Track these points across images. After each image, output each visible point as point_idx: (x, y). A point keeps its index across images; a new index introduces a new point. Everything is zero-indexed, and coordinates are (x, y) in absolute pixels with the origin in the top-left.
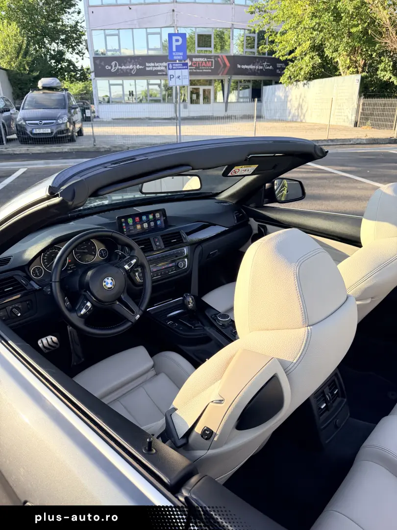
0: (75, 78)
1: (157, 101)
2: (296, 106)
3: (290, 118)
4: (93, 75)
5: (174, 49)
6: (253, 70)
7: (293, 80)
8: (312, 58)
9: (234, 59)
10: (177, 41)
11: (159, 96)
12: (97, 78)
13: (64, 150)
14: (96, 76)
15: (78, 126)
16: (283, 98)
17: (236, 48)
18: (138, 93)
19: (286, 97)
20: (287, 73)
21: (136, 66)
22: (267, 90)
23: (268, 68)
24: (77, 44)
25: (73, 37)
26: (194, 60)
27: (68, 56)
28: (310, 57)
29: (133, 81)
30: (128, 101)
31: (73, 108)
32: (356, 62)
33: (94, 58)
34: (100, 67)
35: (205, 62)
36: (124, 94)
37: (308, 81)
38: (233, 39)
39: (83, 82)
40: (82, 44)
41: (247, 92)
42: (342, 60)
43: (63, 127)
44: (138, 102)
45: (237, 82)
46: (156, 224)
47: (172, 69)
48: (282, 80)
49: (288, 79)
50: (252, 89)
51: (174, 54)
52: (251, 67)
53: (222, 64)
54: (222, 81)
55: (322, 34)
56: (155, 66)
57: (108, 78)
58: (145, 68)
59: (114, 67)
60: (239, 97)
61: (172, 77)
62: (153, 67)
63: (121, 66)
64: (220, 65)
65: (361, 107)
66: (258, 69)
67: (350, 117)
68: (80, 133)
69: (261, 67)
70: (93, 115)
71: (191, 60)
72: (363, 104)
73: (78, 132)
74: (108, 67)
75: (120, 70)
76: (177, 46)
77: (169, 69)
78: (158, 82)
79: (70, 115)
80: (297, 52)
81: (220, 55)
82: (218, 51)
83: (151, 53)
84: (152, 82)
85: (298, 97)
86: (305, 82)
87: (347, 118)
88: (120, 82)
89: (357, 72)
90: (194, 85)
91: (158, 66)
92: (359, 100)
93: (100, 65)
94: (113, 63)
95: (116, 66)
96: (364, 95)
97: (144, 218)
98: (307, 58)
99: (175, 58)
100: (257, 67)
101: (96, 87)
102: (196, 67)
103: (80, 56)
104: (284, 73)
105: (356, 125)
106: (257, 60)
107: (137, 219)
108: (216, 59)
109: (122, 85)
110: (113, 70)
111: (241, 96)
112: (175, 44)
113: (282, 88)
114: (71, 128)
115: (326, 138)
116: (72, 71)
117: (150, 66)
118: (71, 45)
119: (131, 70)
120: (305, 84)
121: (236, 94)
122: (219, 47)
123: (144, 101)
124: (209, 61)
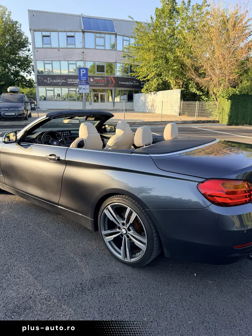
0: (26, 86)
1: (74, 100)
2: (151, 104)
3: (148, 111)
4: (36, 85)
5: (82, 75)
6: (128, 85)
7: (148, 91)
8: (158, 80)
9: (118, 79)
10: (83, 71)
11: (75, 98)
12: (39, 87)
13: (22, 124)
14: (39, 85)
15: (29, 112)
16: (144, 100)
17: (118, 73)
18: (62, 95)
19: (146, 100)
20: (145, 87)
21: (62, 80)
22: (136, 96)
23: (136, 84)
24: (28, 67)
25: (25, 63)
26: (95, 78)
27: (22, 73)
28: (156, 80)
29: (60, 89)
30: (56, 99)
31: (26, 103)
32: (179, 83)
33: (37, 75)
34: (41, 81)
35: (101, 80)
36: (54, 95)
37: (156, 91)
38: (116, 68)
39: (30, 88)
40: (30, 67)
41: (126, 97)
42: (172, 82)
43: (21, 112)
44: (63, 100)
45: (120, 91)
46: (68, 134)
47: (81, 85)
48: (142, 91)
49: (145, 90)
50: (128, 95)
51: (81, 77)
52: (127, 83)
53: (110, 81)
54: (111, 91)
55: (159, 69)
56: (73, 81)
57: (45, 87)
58: (67, 82)
59: (49, 81)
60: (120, 99)
61: (81, 88)
62: (72, 81)
63: (53, 80)
64: (110, 82)
65: (182, 105)
66: (131, 84)
67: (177, 111)
68: (30, 116)
69: (133, 84)
70: (36, 107)
71: (93, 78)
72: (183, 104)
73: (29, 115)
74: (45, 81)
75: (52, 83)
76: (83, 74)
77: (79, 85)
78: (75, 89)
79: (25, 106)
80: (149, 78)
81: (109, 76)
82: (109, 74)
83: (70, 74)
84: (71, 89)
85: (152, 100)
86: (155, 92)
87: (176, 111)
88: (52, 89)
89: (180, 88)
90: (96, 92)
91: (74, 81)
92: (181, 102)
93: (41, 79)
94: (49, 79)
95: (50, 80)
96: (183, 99)
97: (64, 132)
98: (155, 80)
99: (82, 79)
100: (130, 84)
101: (38, 91)
102: (96, 82)
103: (29, 74)
104: (144, 87)
105: (180, 115)
106: (130, 80)
107: (62, 132)
108: (107, 79)
109: (54, 90)
110: (48, 82)
111: (122, 99)
112: (82, 73)
113: (143, 95)
114: (26, 113)
115: (160, 121)
116: (24, 82)
117: (70, 81)
118: (24, 68)
119: (59, 83)
120: (154, 93)
121: (120, 98)
122: (109, 72)
123: (67, 100)
124: (103, 80)
